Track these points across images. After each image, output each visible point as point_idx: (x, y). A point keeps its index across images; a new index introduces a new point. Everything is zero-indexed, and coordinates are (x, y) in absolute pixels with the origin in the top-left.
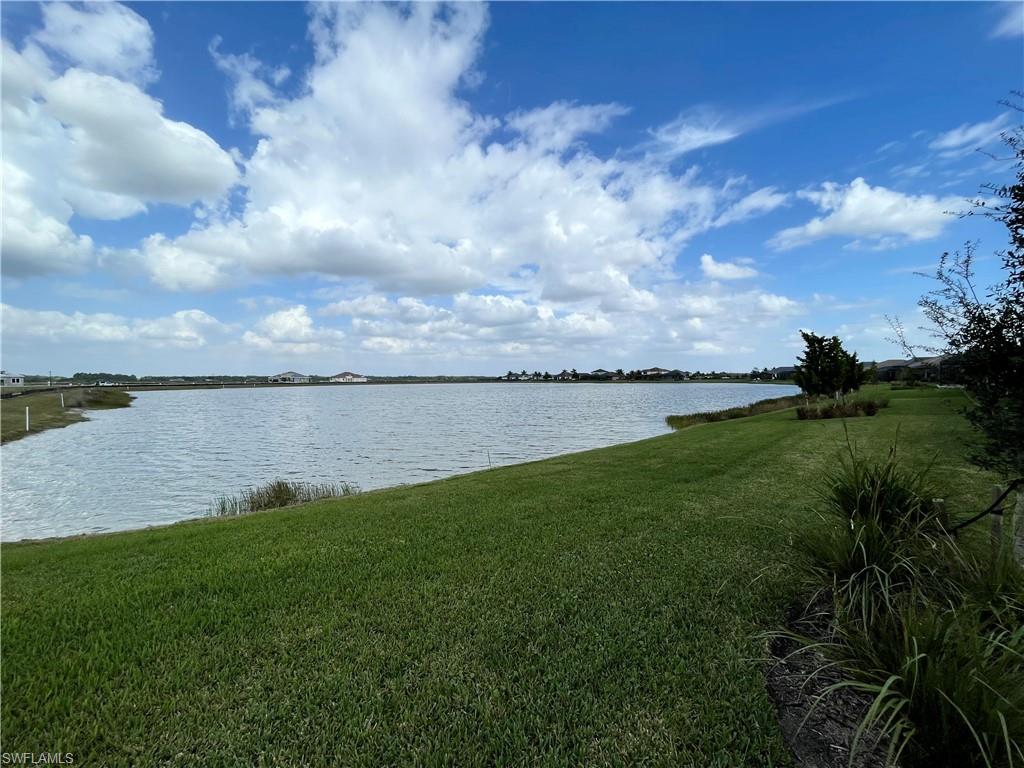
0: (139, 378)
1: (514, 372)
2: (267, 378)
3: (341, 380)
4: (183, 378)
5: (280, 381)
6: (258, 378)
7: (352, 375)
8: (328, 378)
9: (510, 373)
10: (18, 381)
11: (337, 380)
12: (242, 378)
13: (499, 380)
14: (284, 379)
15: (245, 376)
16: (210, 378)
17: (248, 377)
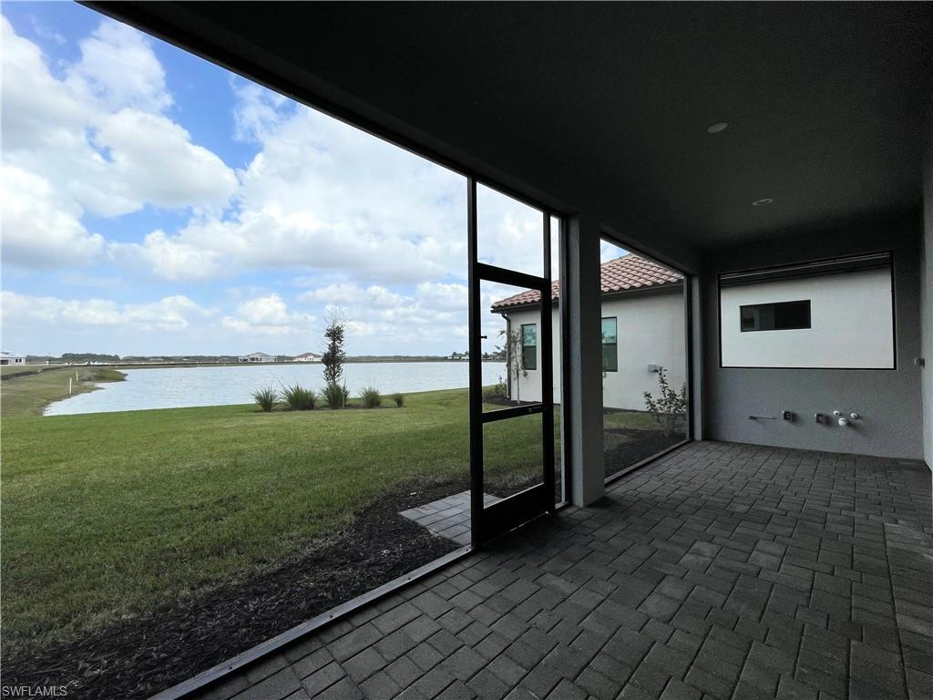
0: (121, 357)
1: (458, 352)
2: (237, 357)
3: (304, 360)
4: (162, 357)
5: (249, 361)
6: (230, 358)
7: (313, 355)
8: (292, 358)
9: (455, 354)
10: (20, 361)
11: (300, 359)
12: (216, 358)
13: (445, 359)
14: (253, 359)
15: (219, 355)
16: (186, 358)
17: (222, 357)
